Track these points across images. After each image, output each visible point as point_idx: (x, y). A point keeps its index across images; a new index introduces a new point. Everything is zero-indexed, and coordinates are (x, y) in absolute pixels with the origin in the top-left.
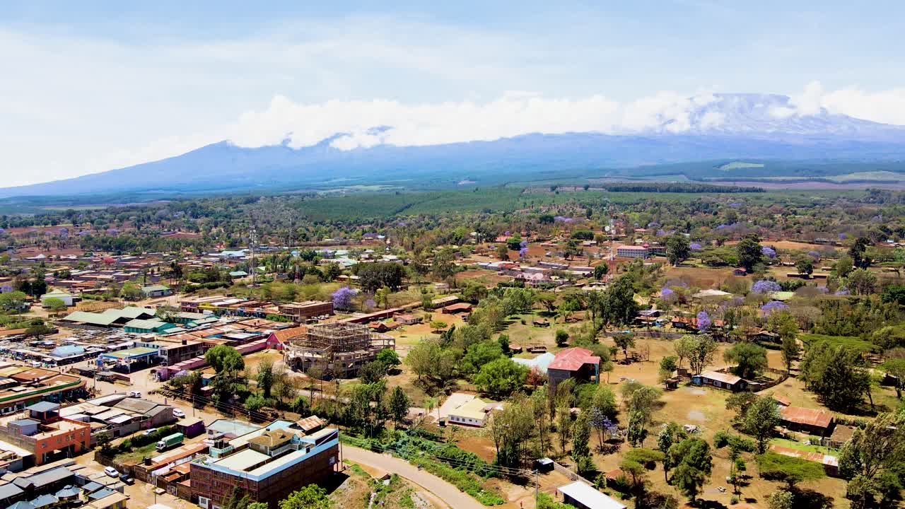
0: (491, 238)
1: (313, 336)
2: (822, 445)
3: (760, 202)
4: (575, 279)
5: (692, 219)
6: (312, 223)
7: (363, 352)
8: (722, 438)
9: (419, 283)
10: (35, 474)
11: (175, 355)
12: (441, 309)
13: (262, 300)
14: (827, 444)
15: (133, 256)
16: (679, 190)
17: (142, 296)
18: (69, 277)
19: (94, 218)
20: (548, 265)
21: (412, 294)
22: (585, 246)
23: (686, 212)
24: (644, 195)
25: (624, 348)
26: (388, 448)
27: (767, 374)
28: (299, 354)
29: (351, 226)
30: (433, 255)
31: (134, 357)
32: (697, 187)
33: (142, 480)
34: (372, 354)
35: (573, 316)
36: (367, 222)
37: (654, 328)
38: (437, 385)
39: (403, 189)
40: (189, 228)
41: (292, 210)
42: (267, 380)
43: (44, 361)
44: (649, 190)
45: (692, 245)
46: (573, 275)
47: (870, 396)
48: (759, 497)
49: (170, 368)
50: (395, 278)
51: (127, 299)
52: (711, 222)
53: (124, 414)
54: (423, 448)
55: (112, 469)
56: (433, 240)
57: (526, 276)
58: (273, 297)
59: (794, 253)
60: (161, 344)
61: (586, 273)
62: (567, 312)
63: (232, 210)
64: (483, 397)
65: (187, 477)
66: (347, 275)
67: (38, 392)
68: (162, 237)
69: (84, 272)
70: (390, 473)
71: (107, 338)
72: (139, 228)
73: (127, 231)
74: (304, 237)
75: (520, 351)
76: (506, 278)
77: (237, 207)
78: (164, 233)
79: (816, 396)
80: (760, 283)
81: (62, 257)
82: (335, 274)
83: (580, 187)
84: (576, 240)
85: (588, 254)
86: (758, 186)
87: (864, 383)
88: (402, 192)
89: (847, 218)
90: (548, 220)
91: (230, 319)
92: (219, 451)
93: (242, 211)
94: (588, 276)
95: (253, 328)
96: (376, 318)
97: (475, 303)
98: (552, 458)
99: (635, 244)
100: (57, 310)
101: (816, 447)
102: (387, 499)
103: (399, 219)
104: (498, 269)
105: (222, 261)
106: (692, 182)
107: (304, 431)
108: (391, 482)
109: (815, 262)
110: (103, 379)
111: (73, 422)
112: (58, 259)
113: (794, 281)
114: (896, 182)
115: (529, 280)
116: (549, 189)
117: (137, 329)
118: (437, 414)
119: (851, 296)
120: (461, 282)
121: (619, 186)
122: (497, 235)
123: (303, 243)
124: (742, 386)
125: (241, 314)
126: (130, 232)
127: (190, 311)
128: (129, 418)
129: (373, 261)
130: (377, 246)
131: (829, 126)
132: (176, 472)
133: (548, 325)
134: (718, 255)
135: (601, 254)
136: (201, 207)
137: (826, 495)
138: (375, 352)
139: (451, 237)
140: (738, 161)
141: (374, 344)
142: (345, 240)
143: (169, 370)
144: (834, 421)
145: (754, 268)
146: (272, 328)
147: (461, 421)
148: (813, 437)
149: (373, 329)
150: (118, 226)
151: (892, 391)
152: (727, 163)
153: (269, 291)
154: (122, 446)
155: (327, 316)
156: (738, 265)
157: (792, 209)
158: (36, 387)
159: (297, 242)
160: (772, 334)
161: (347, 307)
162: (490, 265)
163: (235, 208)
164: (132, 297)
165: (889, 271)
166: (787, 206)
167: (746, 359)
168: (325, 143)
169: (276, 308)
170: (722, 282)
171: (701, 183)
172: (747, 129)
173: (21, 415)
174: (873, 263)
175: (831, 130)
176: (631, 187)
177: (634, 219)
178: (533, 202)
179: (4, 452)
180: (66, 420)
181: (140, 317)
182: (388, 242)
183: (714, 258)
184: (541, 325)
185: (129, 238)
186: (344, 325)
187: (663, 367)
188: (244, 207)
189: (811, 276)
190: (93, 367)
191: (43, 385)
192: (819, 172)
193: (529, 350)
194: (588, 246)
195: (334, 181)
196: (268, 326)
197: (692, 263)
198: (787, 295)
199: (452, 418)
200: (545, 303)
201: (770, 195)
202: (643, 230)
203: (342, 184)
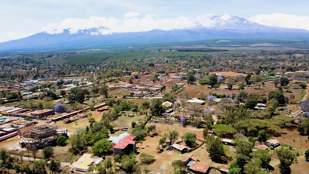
0: (130, 73)
3: (227, 55)
4: (153, 92)
7: (52, 138)
12: (96, 110)
13: (28, 108)
20: (146, 84)
24: (189, 53)
27: (198, 142)
28: (24, 141)
34: (56, 138)
37: (168, 118)
38: (79, 150)
39: (107, 51)
40: (23, 69)
41: (64, 60)
44: (191, 51)
46: (153, 90)
52: (207, 65)
56: (108, 75)
57: (134, 92)
61: (158, 89)
63: (42, 60)
64: (95, 155)
68: (11, 72)
74: (63, 74)
75: (118, 130)
77: (44, 59)
78: (13, 71)
80: (210, 97)
83: (168, 49)
84: (159, 73)
90: (152, 65)
93: (45, 61)
96: (69, 116)
97: (111, 105)
104: (127, 88)
109: (235, 82)
115: (135, 94)
116: (158, 51)
118: (73, 166)
122: (132, 72)
124: (185, 150)
125: (16, 116)
131: (251, 27)
133: (134, 116)
135: (166, 80)
136: (30, 59)
138: (58, 137)
139: (115, 73)
140: (222, 39)
141: (58, 133)
142: (79, 74)
144: (211, 167)
145: (215, 86)
147: (80, 170)
149: (65, 122)
152: (218, 40)
153: (32, 104)
156: (209, 85)
157: (235, 58)
161: (61, 110)
162: (125, 86)
176: (185, 50)
177: (182, 64)
182: (94, 75)
183: (203, 81)
184: (131, 116)
188: (46, 59)
189: (232, 89)
193: (121, 130)
195: (85, 47)
197: (196, 82)
199: (77, 169)
201: (230, 52)
202: (184, 68)
203: (87, 48)
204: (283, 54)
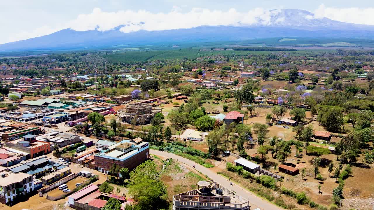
0: (190, 70)
1: (129, 108)
2: (327, 143)
3: (296, 55)
4: (225, 86)
5: (269, 62)
6: (112, 64)
7: (149, 114)
8: (292, 142)
9: (164, 88)
10: (33, 161)
11: (74, 117)
12: (175, 98)
13: (102, 95)
14: (329, 143)
15: (38, 78)
16: (263, 50)
17: (50, 94)
18: (13, 87)
19: (16, 62)
20: (214, 80)
21: (162, 92)
22: (228, 72)
23: (266, 59)
24: (249, 52)
25: (251, 111)
26: (166, 149)
27: (305, 120)
28: (125, 116)
29: (130, 65)
30: (167, 76)
31: (57, 118)
32: (270, 49)
33: (74, 162)
34: (153, 115)
35: (228, 100)
36: (135, 63)
37: (261, 104)
38: (180, 127)
39: (149, 50)
40: (59, 66)
41: (103, 58)
42: (114, 125)
43: (19, 120)
44: (251, 50)
45: (271, 72)
46: (225, 84)
47: (343, 126)
48: (306, 161)
49: (73, 121)
50: (155, 86)
51: (44, 95)
52: (277, 63)
53: (61, 139)
54: (179, 149)
55: (61, 159)
56: (166, 70)
57: (207, 85)
58: (106, 94)
59: (310, 75)
60: (67, 112)
61: (230, 83)
62: (226, 99)
63: (76, 58)
64: (198, 130)
65: (92, 161)
66: (134, 85)
67: (23, 131)
68: (48, 70)
69: (19, 85)
70: (169, 158)
71: (42, 111)
72: (37, 66)
73: (31, 67)
74: (111, 70)
75: (210, 113)
76: (198, 86)
77: (79, 57)
78: (49, 68)
79: (324, 127)
80: (299, 86)
81: (7, 79)
82: (129, 84)
83: (223, 48)
84: (224, 70)
85: (229, 76)
86: (294, 48)
87: (341, 122)
88: (149, 51)
89: (329, 61)
90: (212, 62)
91: (91, 103)
92: (105, 151)
93: (81, 59)
94: (231, 85)
95: (102, 106)
96: (150, 102)
97: (188, 95)
98: (229, 151)
99: (248, 72)
100: (16, 100)
101: (325, 144)
102: (170, 167)
103: (149, 62)
104: (195, 82)
105: (78, 80)
106: (267, 46)
107: (136, 143)
108: (170, 161)
109: (318, 78)
110: (46, 126)
111: (42, 142)
112: (5, 79)
113: (312, 86)
114: (348, 46)
115: (208, 86)
116: (210, 50)
117: (54, 107)
118: (182, 137)
119: (335, 91)
120: (182, 87)
121: (239, 48)
122: (192, 68)
123: (111, 72)
124: (297, 124)
125: (95, 101)
126: (34, 68)
127: (72, 100)
128: (64, 140)
129: (143, 79)
130: (142, 73)
131: (322, 23)
132: (87, 159)
133: (219, 103)
134: (281, 76)
135: (235, 76)
136: (63, 57)
137: (330, 159)
138: (154, 114)
139: (173, 69)
140: (286, 38)
141: (153, 111)
142: (129, 71)
143: (73, 122)
144: (331, 135)
145: (295, 81)
146: (109, 106)
147: (192, 139)
148: (324, 141)
149: (151, 106)
150: (28, 66)
151: (351, 125)
152: (281, 39)
153: (104, 91)
154: (63, 150)
155: (130, 101)
156: (289, 80)
157: (308, 58)
158: (21, 129)
159: (108, 72)
160: (306, 105)
161: (138, 98)
162: (191, 81)
163: (78, 57)
164: (46, 95)
165: (346, 81)
166: (306, 56)
167: (298, 114)
168: (117, 29)
169: (109, 98)
170: (284, 86)
171: (272, 47)
172: (290, 24)
173: (20, 140)
174: (340, 79)
175: (323, 25)
176: (244, 48)
177: (246, 62)
178: (204, 55)
179: (17, 153)
180: (39, 141)
181: (53, 102)
182: (147, 71)
183: (280, 77)
184: (216, 103)
185: (34, 71)
186: (141, 104)
187: (267, 118)
188: (82, 57)
189: (317, 84)
190: (40, 122)
191: (23, 129)
192: (318, 43)
193: (213, 113)
194: (229, 73)
195: (119, 46)
196: (108, 105)
197: (271, 79)
198: (310, 91)
199: (189, 138)
200: (217, 95)
201: (299, 52)
202: (250, 66)
203: (123, 48)
204: (366, 54)
